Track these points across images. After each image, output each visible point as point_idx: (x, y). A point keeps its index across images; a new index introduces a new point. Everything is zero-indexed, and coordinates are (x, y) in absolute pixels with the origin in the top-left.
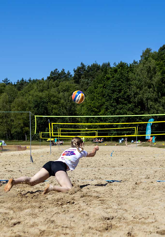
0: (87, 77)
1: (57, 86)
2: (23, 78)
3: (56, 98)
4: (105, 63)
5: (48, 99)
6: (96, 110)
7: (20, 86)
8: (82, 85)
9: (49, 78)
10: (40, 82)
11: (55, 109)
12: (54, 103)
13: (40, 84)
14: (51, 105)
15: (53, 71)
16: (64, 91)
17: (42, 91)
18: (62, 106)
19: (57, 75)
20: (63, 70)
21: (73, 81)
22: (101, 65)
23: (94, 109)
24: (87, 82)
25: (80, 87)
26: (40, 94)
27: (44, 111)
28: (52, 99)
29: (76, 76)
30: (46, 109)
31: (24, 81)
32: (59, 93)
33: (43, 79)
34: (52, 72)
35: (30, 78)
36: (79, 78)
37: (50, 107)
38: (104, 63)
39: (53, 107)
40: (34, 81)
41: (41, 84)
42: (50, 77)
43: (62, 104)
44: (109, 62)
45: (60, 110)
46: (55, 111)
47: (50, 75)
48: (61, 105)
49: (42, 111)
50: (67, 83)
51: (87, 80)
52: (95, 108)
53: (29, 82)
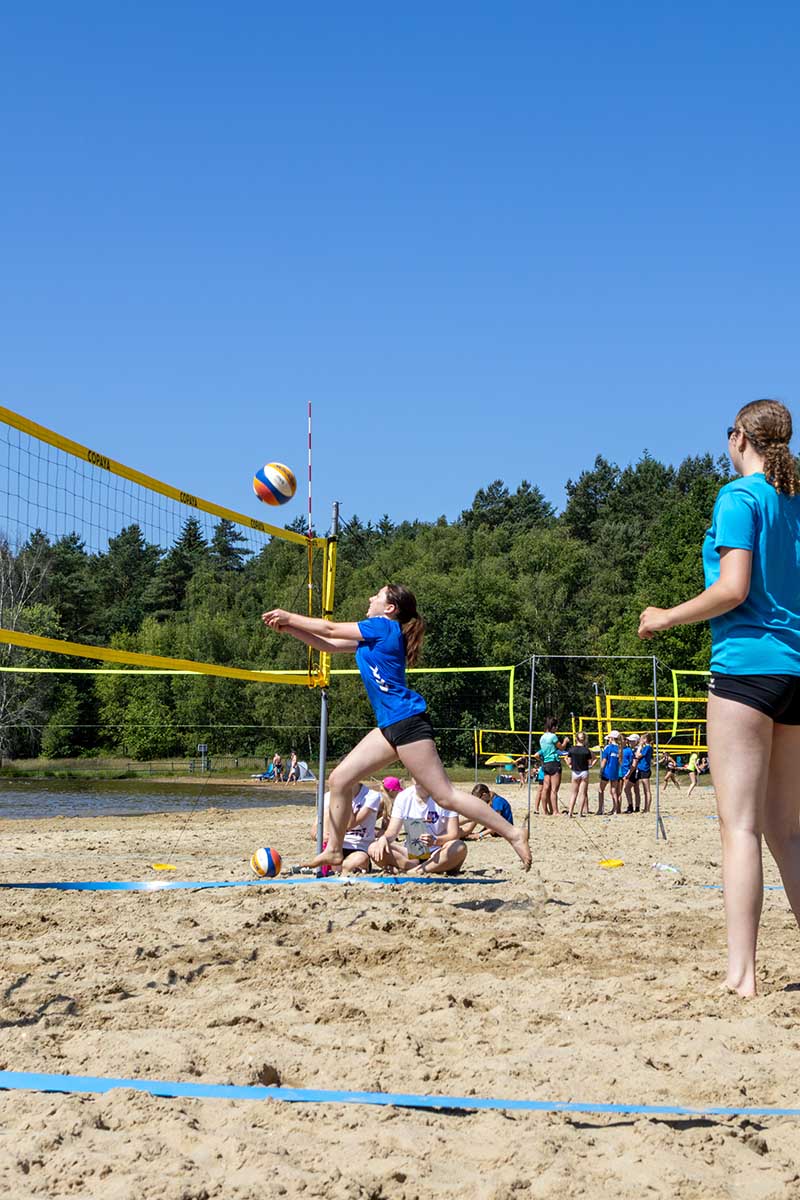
0: (621, 515)
1: (506, 548)
2: (355, 518)
3: (505, 598)
4: (693, 459)
5: (475, 599)
6: (680, 645)
7: (353, 548)
8: (608, 545)
9: (468, 517)
10: (436, 535)
11: (501, 638)
12: (499, 616)
13: (436, 540)
14: (488, 623)
15: (486, 491)
16: (535, 568)
17: (446, 568)
18: (528, 627)
19: (501, 504)
20: (523, 486)
21: (568, 529)
22: (677, 468)
23: (672, 640)
24: (626, 533)
25: (600, 553)
26: (444, 580)
27: (459, 650)
28: (491, 599)
29: (577, 509)
30: (466, 637)
31: (360, 527)
32: (514, 576)
33: (442, 522)
34: (481, 492)
35: (387, 517)
36: (588, 517)
37: (484, 630)
38: (689, 460)
39: (492, 633)
40: (409, 531)
41: (442, 542)
42: (471, 513)
43: (526, 620)
44: (708, 456)
45: (521, 642)
46: (503, 647)
47: (474, 505)
48: (525, 623)
49: (450, 647)
50: (546, 537)
51: (623, 527)
52: (677, 637)
53: (380, 531)
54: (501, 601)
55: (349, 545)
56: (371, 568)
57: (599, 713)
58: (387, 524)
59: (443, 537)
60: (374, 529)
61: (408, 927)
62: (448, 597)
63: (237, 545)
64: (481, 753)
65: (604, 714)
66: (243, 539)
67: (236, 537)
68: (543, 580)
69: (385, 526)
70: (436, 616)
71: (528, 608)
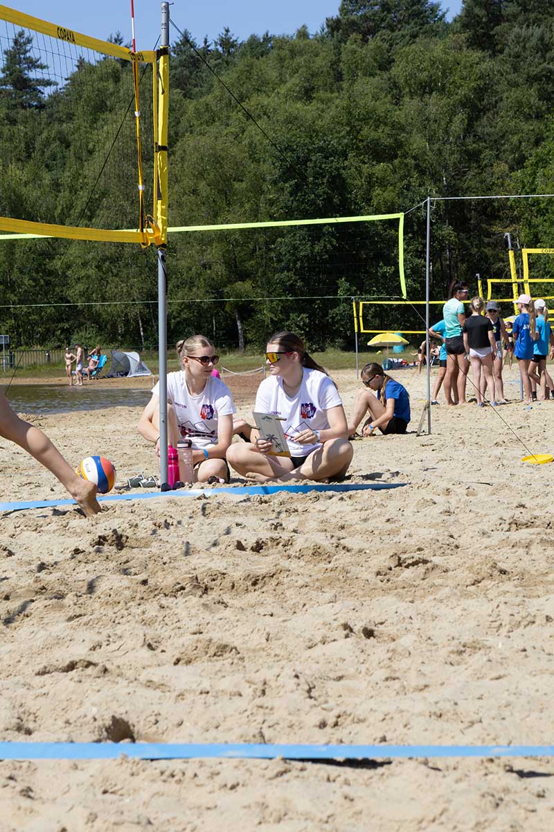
0: (532, 16)
1: (386, 65)
2: (185, 34)
3: (387, 130)
5: (348, 133)
7: (186, 72)
8: (517, 56)
9: (334, 26)
10: (292, 51)
11: (383, 183)
12: (378, 153)
13: (292, 58)
14: (365, 163)
16: (426, 88)
17: (307, 94)
18: (417, 166)
19: (376, 8)
21: (463, 36)
24: (542, 39)
25: (507, 67)
26: (307, 111)
27: (329, 200)
28: (367, 132)
29: (477, 10)
30: (338, 183)
31: (193, 46)
32: (397, 101)
33: (303, 34)
35: (227, 31)
36: (490, 21)
37: (360, 173)
39: (370, 176)
40: (259, 47)
41: (300, 60)
42: (338, 21)
43: (415, 158)
45: (408, 188)
46: (386, 194)
47: (342, 10)
48: (413, 162)
49: (318, 196)
50: (438, 48)
51: (537, 31)
53: (220, 49)
54: (382, 135)
55: (179, 70)
56: (209, 98)
57: (513, 272)
58: (228, 40)
59: (301, 53)
60: (212, 47)
61: (284, 546)
62: (312, 132)
63: (33, 74)
64: (362, 331)
65: (520, 273)
66: (42, 67)
67: (33, 64)
68: (435, 104)
69: (226, 43)
70: (298, 158)
71: (417, 142)
